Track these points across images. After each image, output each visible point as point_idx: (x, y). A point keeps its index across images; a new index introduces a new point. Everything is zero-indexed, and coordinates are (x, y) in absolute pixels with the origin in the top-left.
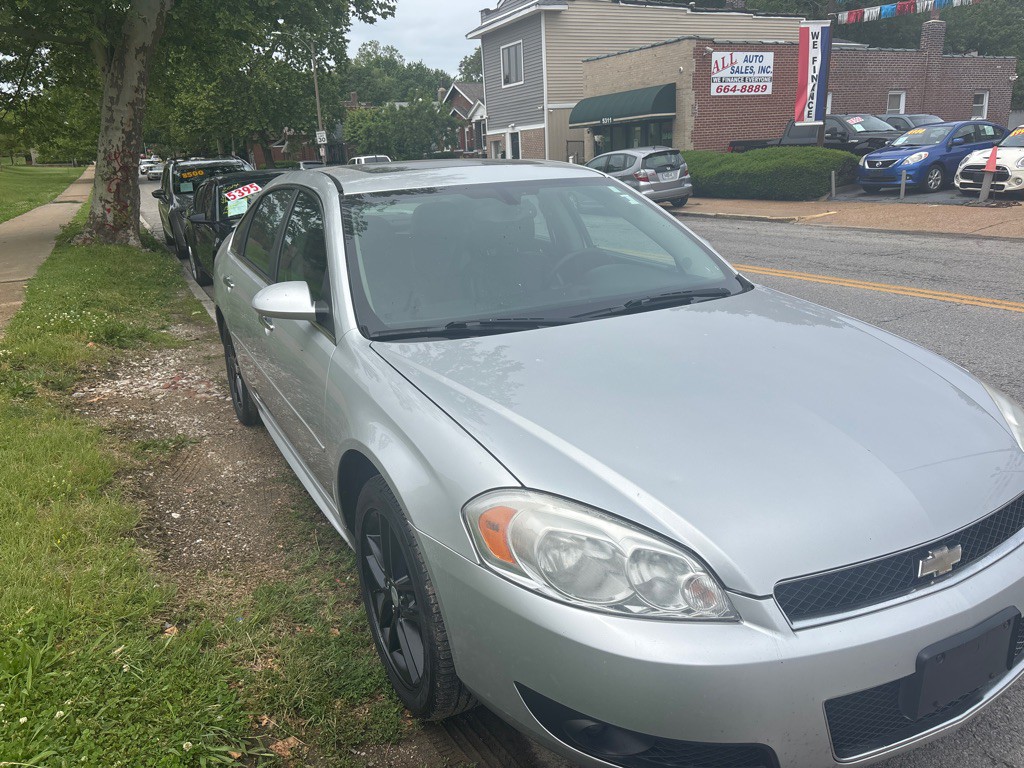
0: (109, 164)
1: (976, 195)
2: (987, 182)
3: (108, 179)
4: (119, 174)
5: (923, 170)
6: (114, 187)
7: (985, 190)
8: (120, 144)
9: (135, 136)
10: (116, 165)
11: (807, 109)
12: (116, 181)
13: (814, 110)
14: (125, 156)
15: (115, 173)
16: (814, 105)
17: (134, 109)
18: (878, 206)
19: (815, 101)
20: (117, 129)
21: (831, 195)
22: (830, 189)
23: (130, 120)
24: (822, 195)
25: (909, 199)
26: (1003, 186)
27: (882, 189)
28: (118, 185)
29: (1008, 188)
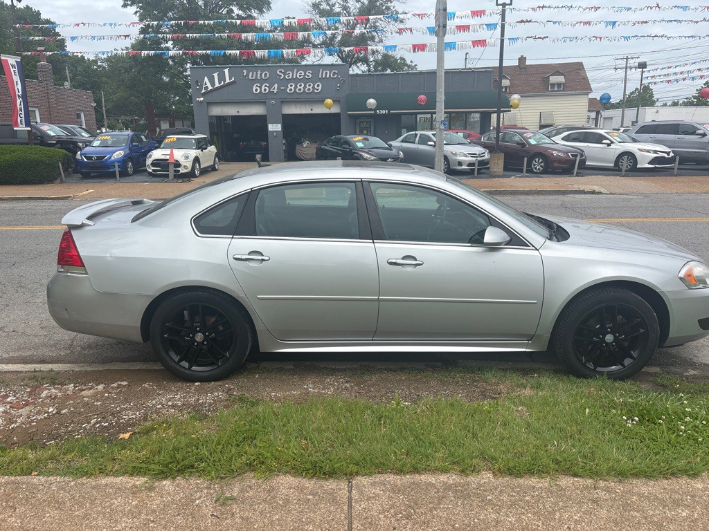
1: (167, 176)
2: (172, 169)
5: (123, 162)
7: (171, 173)
11: (19, 119)
13: (23, 119)
16: (23, 116)
18: (102, 185)
19: (23, 112)
21: (62, 179)
22: (60, 174)
24: (56, 179)
25: (122, 180)
26: (179, 171)
27: (92, 174)
29: (182, 172)
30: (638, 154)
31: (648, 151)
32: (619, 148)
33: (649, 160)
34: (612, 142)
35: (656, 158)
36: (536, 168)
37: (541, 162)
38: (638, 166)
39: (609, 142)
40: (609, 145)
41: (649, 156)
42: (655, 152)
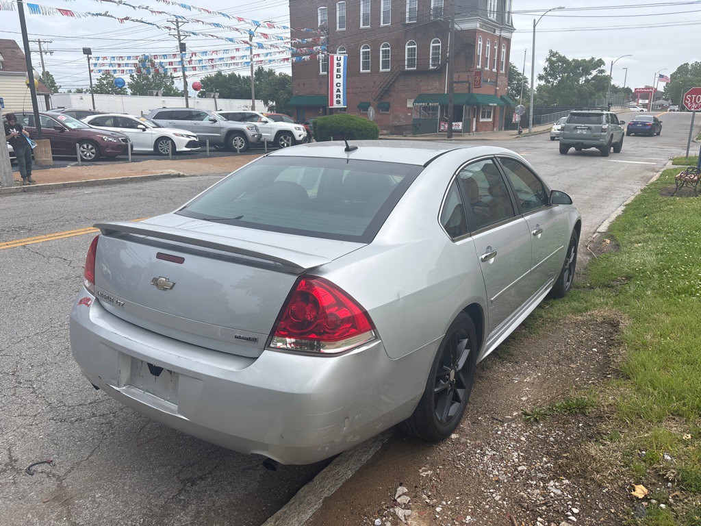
30: (175, 138)
31: (182, 136)
32: (154, 133)
33: (186, 143)
34: (147, 127)
35: (190, 141)
36: (85, 156)
37: (92, 149)
38: (177, 150)
39: (144, 127)
40: (144, 130)
41: (185, 140)
42: (188, 136)
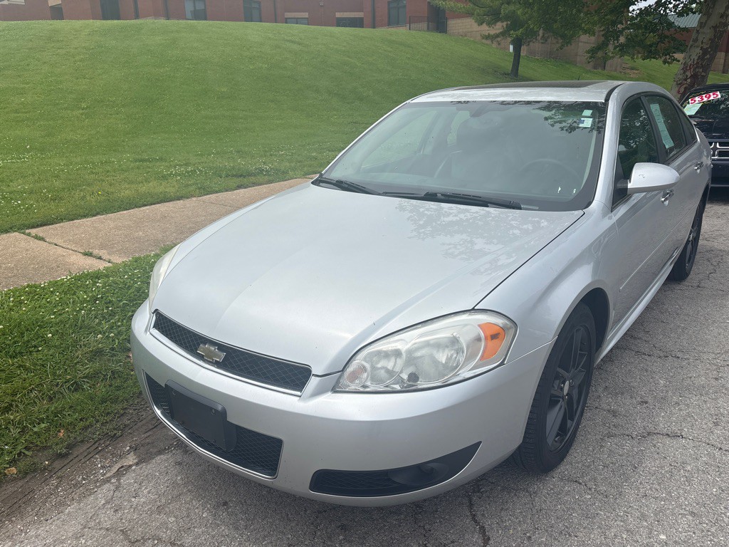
0: (684, 73)
3: (680, 84)
4: (689, 80)
6: (682, 90)
8: (696, 58)
9: (710, 52)
10: (689, 74)
12: (684, 86)
14: (697, 67)
15: (686, 80)
17: (715, 31)
20: (698, 47)
23: (710, 39)
28: (685, 88)
